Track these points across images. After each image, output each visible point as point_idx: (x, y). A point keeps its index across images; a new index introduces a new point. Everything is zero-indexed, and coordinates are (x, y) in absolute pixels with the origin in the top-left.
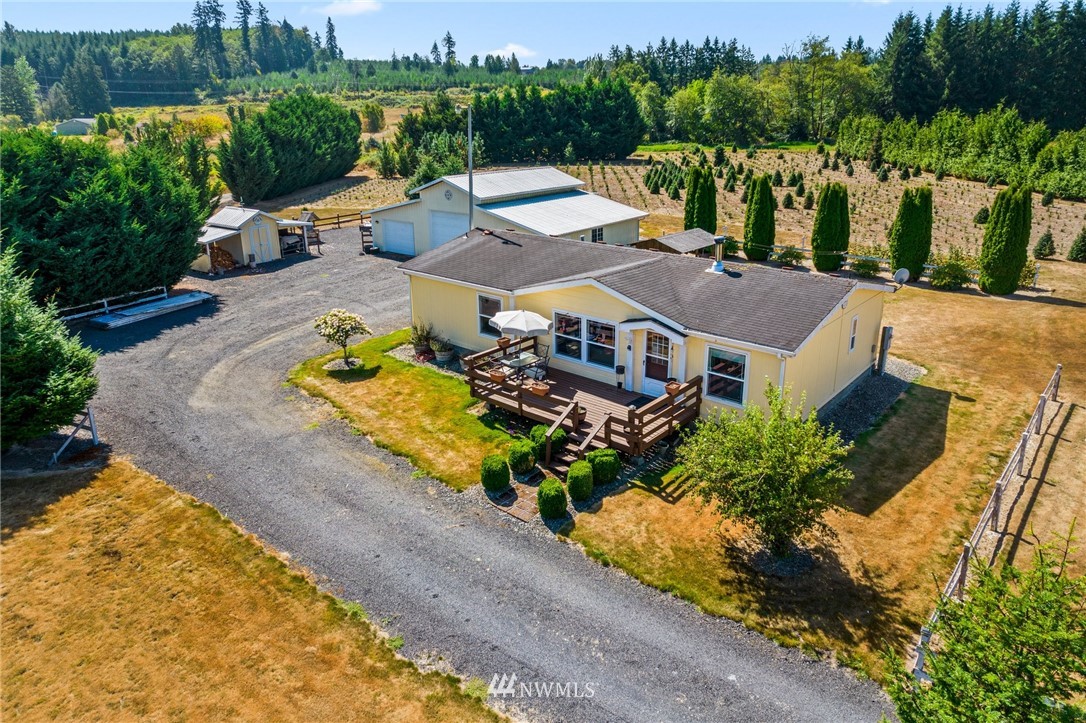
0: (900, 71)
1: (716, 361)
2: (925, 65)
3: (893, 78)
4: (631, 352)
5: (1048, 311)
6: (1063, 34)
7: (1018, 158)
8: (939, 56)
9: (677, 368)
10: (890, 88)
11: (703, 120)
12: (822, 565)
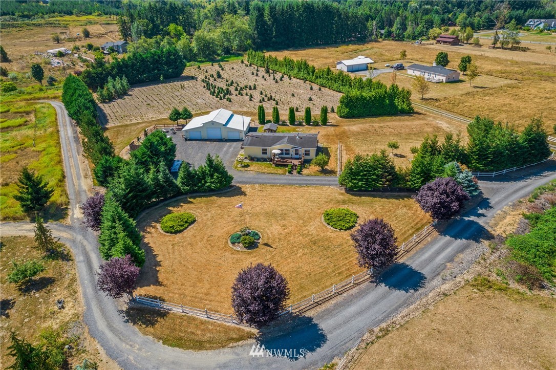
0: (258, 26)
1: (305, 151)
2: (265, 22)
3: (257, 28)
4: (292, 152)
5: (333, 128)
6: (304, 11)
7: (309, 74)
8: (269, 19)
9: (300, 153)
10: (256, 32)
11: (194, 52)
12: (326, 170)
